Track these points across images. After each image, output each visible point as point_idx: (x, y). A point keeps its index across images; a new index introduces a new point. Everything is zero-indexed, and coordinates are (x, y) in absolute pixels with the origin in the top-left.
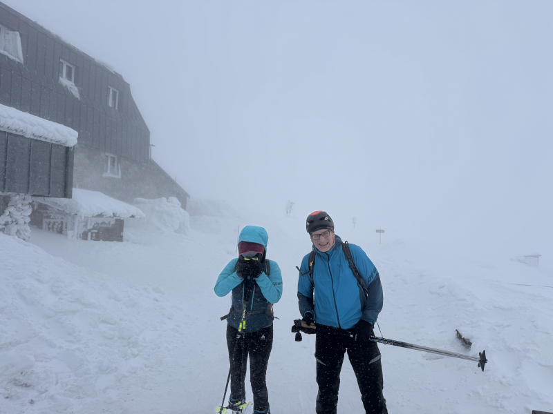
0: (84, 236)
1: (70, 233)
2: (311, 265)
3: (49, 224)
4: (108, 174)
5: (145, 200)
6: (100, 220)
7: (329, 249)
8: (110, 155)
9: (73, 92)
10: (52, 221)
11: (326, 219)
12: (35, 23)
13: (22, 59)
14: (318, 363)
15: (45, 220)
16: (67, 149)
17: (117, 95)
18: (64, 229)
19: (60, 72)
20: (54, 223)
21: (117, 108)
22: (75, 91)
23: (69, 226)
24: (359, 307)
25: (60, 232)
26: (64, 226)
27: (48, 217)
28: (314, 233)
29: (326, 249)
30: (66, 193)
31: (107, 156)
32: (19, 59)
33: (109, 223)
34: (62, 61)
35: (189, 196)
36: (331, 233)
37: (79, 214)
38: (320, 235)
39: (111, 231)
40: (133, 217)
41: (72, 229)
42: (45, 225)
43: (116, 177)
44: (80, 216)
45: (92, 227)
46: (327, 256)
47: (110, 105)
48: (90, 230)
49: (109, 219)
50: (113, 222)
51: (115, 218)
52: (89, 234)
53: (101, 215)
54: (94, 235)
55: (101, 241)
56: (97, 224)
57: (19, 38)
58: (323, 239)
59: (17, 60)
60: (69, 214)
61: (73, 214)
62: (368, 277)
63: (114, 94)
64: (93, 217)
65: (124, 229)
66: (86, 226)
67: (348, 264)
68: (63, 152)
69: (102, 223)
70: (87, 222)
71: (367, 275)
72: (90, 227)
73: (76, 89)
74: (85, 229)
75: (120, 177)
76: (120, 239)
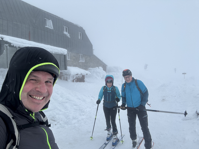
0: (73, 81)
1: (69, 80)
2: (125, 87)
3: (63, 78)
4: (81, 61)
5: (92, 68)
6: (77, 76)
7: (130, 82)
8: (81, 55)
9: (68, 36)
10: (64, 77)
11: (129, 72)
12: (56, 16)
13: (53, 28)
14: (128, 117)
15: (62, 77)
16: (65, 55)
17: (81, 34)
18: (67, 79)
19: (64, 30)
20: (65, 78)
21: (81, 39)
22: (68, 35)
23: (69, 78)
24: (140, 100)
25: (66, 80)
26: (67, 78)
27: (63, 76)
28: (125, 77)
29: (129, 82)
30: (66, 69)
31: (80, 55)
32: (52, 28)
33: (80, 77)
34: (64, 26)
35: (107, 66)
36: (131, 77)
37: (71, 74)
38: (127, 77)
39: (81, 79)
40: (87, 74)
41: (70, 79)
42: (62, 78)
43: (83, 62)
44: (71, 75)
45: (75, 78)
46: (129, 84)
47: (79, 38)
48: (75, 79)
49: (80, 75)
50: (81, 76)
51: (82, 75)
52: (75, 80)
53: (77, 74)
54: (76, 80)
55: (78, 82)
56: (77, 77)
57: (51, 22)
58: (128, 79)
59: (52, 29)
60: (68, 75)
61: (69, 75)
62: (143, 91)
63: (80, 34)
64: (75, 75)
65: (85, 78)
66: (73, 78)
67: (136, 87)
68: (63, 56)
69: (78, 77)
70: (73, 77)
71: (143, 90)
72: (74, 78)
73: (69, 35)
74: (73, 79)
75: (84, 61)
76: (84, 81)
